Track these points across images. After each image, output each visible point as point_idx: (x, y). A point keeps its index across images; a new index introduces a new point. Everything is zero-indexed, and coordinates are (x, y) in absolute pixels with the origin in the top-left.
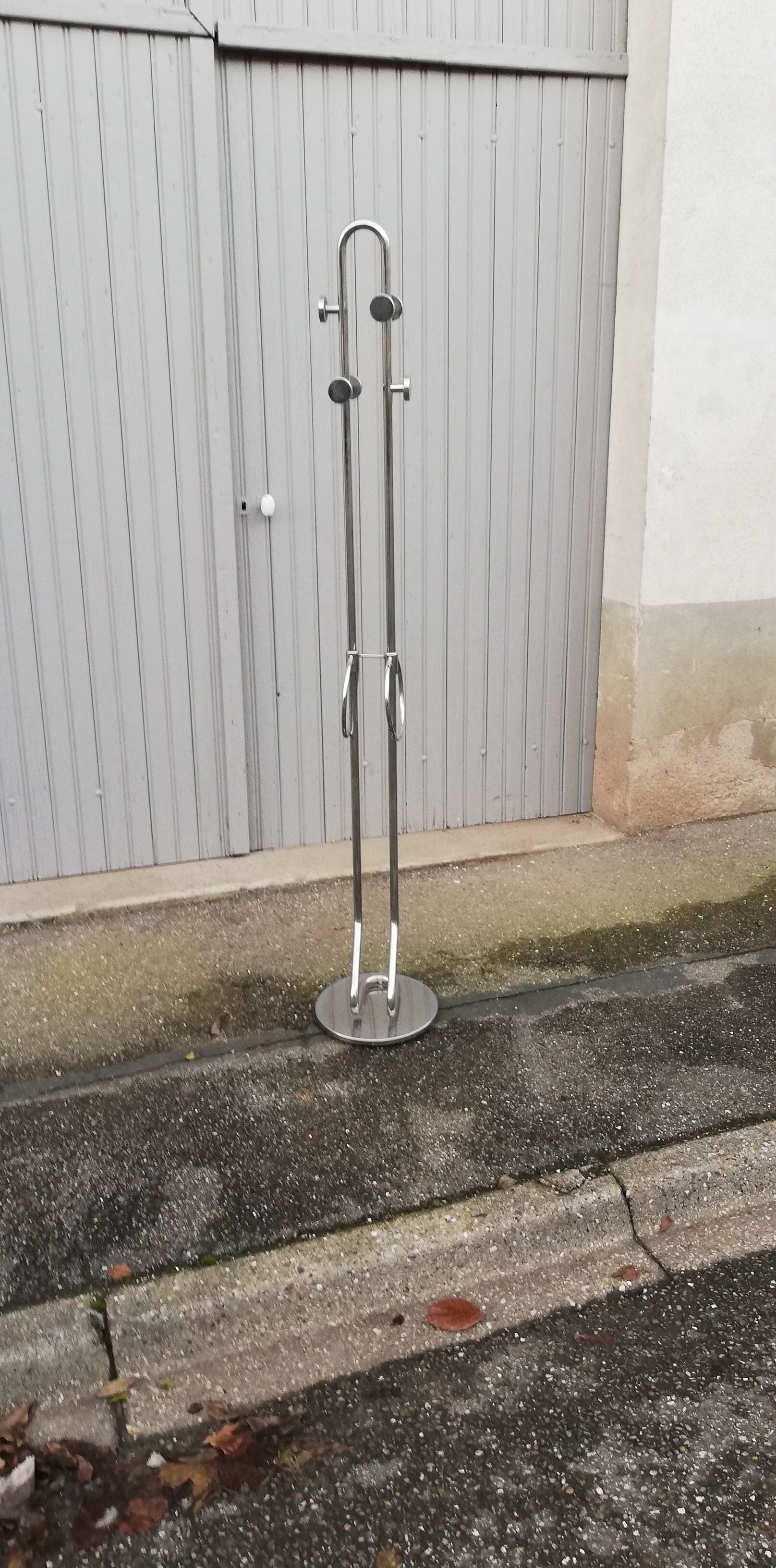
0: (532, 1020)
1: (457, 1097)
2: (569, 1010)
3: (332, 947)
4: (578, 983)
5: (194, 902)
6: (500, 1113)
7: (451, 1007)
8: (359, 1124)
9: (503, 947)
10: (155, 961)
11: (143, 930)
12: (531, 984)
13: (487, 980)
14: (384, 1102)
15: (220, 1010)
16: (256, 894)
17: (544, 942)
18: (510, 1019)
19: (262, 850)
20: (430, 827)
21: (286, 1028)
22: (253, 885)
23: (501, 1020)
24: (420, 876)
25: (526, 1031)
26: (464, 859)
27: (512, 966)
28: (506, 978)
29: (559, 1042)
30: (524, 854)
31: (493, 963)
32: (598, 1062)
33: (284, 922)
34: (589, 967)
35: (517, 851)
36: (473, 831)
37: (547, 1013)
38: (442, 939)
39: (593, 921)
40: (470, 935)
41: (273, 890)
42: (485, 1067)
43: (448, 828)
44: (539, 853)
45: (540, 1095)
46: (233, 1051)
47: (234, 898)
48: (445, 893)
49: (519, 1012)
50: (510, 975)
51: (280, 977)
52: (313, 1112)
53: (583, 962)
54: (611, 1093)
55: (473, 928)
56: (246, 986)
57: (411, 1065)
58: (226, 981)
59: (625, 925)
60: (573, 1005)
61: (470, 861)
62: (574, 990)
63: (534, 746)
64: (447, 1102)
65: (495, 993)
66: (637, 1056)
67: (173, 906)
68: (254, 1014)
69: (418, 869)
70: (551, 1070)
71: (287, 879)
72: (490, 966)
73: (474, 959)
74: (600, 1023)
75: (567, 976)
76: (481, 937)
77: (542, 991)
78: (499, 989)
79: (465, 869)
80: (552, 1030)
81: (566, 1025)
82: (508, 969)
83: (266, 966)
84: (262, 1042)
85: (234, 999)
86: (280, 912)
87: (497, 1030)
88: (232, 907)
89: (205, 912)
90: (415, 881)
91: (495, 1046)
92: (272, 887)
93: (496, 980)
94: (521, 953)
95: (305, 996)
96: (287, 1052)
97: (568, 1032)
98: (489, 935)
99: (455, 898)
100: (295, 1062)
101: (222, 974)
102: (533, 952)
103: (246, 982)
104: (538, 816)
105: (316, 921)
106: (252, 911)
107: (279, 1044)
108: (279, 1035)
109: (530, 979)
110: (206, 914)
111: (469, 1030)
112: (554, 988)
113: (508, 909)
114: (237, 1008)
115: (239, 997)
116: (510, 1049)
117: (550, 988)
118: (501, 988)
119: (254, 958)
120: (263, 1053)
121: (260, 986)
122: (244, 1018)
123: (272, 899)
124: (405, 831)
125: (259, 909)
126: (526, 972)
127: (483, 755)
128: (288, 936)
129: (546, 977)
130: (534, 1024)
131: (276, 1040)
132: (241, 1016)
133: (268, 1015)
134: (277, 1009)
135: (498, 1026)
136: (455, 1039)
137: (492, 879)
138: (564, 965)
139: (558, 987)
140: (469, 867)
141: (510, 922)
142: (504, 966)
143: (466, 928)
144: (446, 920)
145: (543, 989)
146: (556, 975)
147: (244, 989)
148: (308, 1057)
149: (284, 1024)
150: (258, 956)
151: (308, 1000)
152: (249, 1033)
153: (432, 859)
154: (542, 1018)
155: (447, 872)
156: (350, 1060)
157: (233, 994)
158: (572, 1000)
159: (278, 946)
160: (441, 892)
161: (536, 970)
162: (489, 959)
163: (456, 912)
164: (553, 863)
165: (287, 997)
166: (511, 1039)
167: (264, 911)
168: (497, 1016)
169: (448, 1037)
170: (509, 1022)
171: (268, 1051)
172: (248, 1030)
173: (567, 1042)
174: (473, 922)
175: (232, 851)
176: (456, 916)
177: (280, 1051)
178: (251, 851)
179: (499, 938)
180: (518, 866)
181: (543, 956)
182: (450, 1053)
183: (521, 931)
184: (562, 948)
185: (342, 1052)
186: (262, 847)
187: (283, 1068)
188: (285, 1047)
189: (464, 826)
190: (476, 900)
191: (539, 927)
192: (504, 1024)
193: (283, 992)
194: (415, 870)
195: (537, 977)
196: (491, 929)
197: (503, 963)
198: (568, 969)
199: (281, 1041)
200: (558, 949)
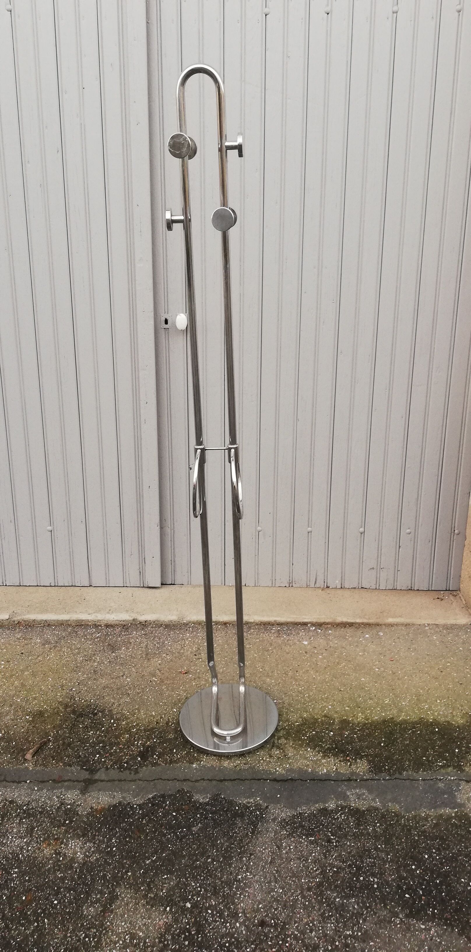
0: (285, 813)
1: (168, 891)
2: (324, 812)
3: (168, 690)
4: (349, 780)
5: (96, 625)
6: (196, 923)
7: (225, 780)
8: (70, 896)
9: (305, 722)
10: (34, 675)
11: (48, 642)
12: (307, 771)
13: (271, 756)
14: (105, 876)
15: (47, 734)
16: (144, 625)
17: (345, 723)
18: (267, 807)
19: (174, 584)
20: (312, 585)
21: (82, 768)
22: (142, 618)
23: (258, 807)
24: (279, 630)
25: (273, 826)
26: (322, 621)
27: (301, 746)
28: (289, 759)
29: (296, 847)
30: (378, 625)
31: (286, 739)
32: (320, 885)
33: (148, 656)
34: (369, 762)
35: (371, 621)
36: (347, 593)
37: (302, 809)
39: (400, 711)
41: (158, 625)
42: (214, 860)
43: (328, 587)
44: (391, 625)
45: (244, 913)
46: (28, 781)
47: (125, 627)
48: (288, 653)
49: (278, 801)
50: (294, 755)
51: (110, 711)
52: (43, 870)
53: (366, 756)
54: (311, 932)
55: (290, 695)
56: (81, 715)
57: (152, 839)
58: (71, 706)
59: (428, 721)
60: (331, 805)
61: (328, 624)
62: (343, 787)
63: (408, 531)
64: (156, 895)
65: (271, 773)
66: (361, 888)
67: (81, 625)
68: (69, 745)
69: (280, 624)
70: (269, 882)
71: (171, 617)
74: (345, 836)
75: (344, 769)
76: (292, 706)
77: (312, 782)
78: (276, 769)
79: (320, 631)
80: (297, 831)
81: (313, 829)
82: (295, 748)
83: (107, 698)
84: (56, 777)
85: (64, 726)
86: (151, 646)
87: (248, 819)
88: (120, 635)
89: (98, 635)
90: (272, 636)
91: (236, 837)
92: (158, 621)
93: (279, 758)
94: (317, 732)
95: (117, 737)
96: (66, 794)
97: (310, 839)
98: (300, 706)
99: (294, 659)
100: (65, 808)
101: (72, 697)
102: (328, 734)
103: (83, 710)
104: (409, 588)
105: (172, 660)
106: (132, 641)
107: (66, 784)
108: (73, 773)
109: (308, 765)
110: (97, 638)
111: (224, 811)
112: (325, 780)
113: (332, 680)
114: (60, 736)
115: (69, 725)
116: (247, 844)
117: (321, 780)
118: (278, 769)
119: (104, 688)
120: (48, 790)
121: (91, 717)
122: (59, 747)
123: (152, 633)
124: (290, 585)
125: (138, 640)
126: (310, 755)
127: (361, 533)
128: (142, 671)
129: (324, 765)
130: (285, 820)
131: (66, 778)
132: (58, 745)
133: (78, 750)
134: (88, 745)
135: (251, 813)
136: (206, 818)
137: (336, 645)
138: (348, 755)
139: (329, 780)
140: (324, 629)
141: (326, 695)
142: (293, 744)
143: (285, 694)
144: (273, 681)
145: (314, 780)
146: (335, 765)
147: (77, 717)
148: (78, 805)
149: (83, 762)
150: (108, 687)
151: (116, 741)
152: (52, 765)
153: (295, 616)
154: (296, 814)
155: (303, 631)
156: (107, 818)
157: (67, 720)
158: (333, 800)
159: (129, 680)
160: (285, 651)
161: (319, 755)
162: (285, 733)
163: (286, 674)
164: (398, 638)
165: (103, 734)
166: (254, 832)
167: (140, 643)
168: (257, 802)
169: (202, 814)
170: (264, 811)
171: (53, 789)
172: (54, 761)
173: (302, 851)
174: (294, 689)
175: (146, 583)
176: (284, 679)
177: (62, 792)
178: (162, 584)
179: (307, 712)
180: (367, 636)
181: (334, 741)
182: (192, 834)
183: (330, 707)
184: (355, 736)
185: (107, 807)
186: (174, 582)
187: (51, 812)
188: (68, 788)
189: (341, 588)
190: (310, 666)
191: (348, 707)
192: (258, 813)
193: (103, 729)
194: (277, 624)
195: (316, 764)
196: (305, 700)
197: (294, 741)
198: (349, 761)
199: (69, 780)
200: (352, 735)
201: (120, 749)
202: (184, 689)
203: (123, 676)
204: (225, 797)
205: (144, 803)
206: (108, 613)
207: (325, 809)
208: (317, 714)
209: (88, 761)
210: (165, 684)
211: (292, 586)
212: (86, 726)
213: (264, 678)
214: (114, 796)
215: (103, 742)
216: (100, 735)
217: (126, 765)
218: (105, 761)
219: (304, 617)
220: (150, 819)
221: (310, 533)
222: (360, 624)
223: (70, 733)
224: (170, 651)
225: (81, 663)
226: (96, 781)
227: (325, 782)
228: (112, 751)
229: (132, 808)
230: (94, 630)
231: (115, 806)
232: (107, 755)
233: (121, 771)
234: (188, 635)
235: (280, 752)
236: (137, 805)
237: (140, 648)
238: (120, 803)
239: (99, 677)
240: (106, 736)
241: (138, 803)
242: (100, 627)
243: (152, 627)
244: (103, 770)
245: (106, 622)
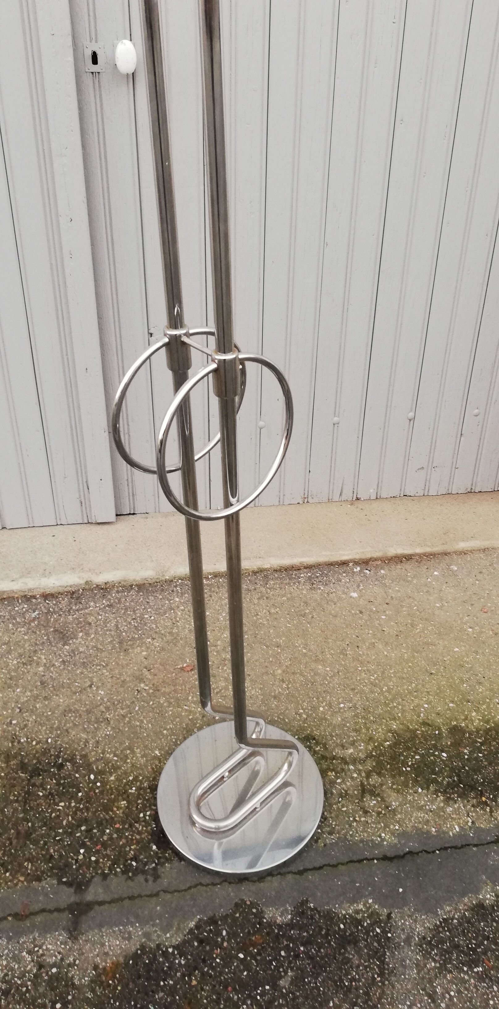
0: (422, 924)
2: (481, 910)
5: (27, 598)
9: (397, 740)
12: (428, 832)
13: (365, 813)
16: (105, 589)
17: (455, 730)
18: (389, 916)
19: (134, 514)
20: (336, 498)
21: (60, 882)
22: (100, 579)
23: (374, 918)
24: (310, 578)
25: (410, 955)
26: (368, 556)
27: (406, 784)
28: (394, 811)
29: (459, 992)
30: (446, 554)
31: (379, 774)
33: (123, 645)
35: (438, 549)
36: (387, 507)
37: (446, 910)
38: (315, 709)
40: (355, 706)
41: (127, 587)
43: (358, 499)
44: (463, 553)
47: (75, 595)
48: (335, 616)
49: (403, 901)
50: (401, 804)
51: (84, 757)
55: (362, 692)
56: (36, 772)
58: (15, 757)
60: (488, 896)
61: (376, 560)
62: (492, 859)
63: (476, 411)
65: (374, 845)
68: (28, 835)
69: (309, 567)
72: (375, 779)
73: (354, 761)
75: (483, 820)
76: (369, 712)
77: (444, 852)
78: (380, 836)
79: (367, 571)
80: (450, 959)
81: (474, 950)
82: (398, 791)
83: (74, 733)
84: (18, 908)
85: (12, 798)
86: (123, 627)
87: (365, 947)
88: (69, 611)
89: (33, 615)
90: (302, 589)
91: (357, 988)
92: (125, 581)
93: (379, 813)
94: (422, 756)
95: (107, 808)
96: (43, 944)
97: (475, 970)
98: (382, 709)
99: (347, 627)
100: (47, 974)
101: (14, 738)
102: (439, 756)
103: (39, 762)
104: (469, 490)
105: (163, 649)
106: (91, 619)
107: (39, 919)
108: (46, 895)
109: (428, 821)
110: (34, 619)
111: (322, 937)
112: (462, 847)
113: (414, 657)
114: (9, 820)
115: (19, 794)
116: (380, 999)
117: (456, 847)
118: (383, 835)
119: (65, 713)
120: (9, 939)
121: (54, 774)
122: (11, 844)
123: (119, 600)
124: (306, 500)
125: (100, 617)
126: (425, 801)
127: (410, 420)
128: (121, 674)
129: (452, 818)
130: (424, 938)
131: (37, 907)
132: (9, 839)
133: (45, 843)
134: (61, 831)
135: (367, 933)
136: (297, 956)
137: (399, 594)
138: (482, 795)
139: (468, 845)
140: (373, 569)
141: (414, 685)
142: (393, 784)
143: (353, 689)
144: (328, 669)
145: (446, 849)
146: (468, 815)
147: (32, 777)
148: (69, 965)
149: (60, 869)
150: (70, 710)
151: (107, 817)
152: (6, 883)
153: (328, 553)
154: (438, 923)
155: (344, 575)
156: (127, 985)
157: (13, 786)
158: (488, 885)
159: (102, 693)
160: (331, 614)
161: (438, 799)
162: (374, 764)
163: (344, 654)
164: (480, 572)
165: (82, 806)
166: (384, 973)
167: (105, 622)
168: (370, 907)
169: (287, 949)
170: (386, 924)
171: (19, 934)
172: (8, 874)
173: (471, 998)
174: (364, 679)
175: (93, 518)
176: (343, 663)
177: (35, 939)
178: (117, 515)
179: (394, 719)
180: (436, 573)
181: (452, 769)
182: (283, 996)
183: (426, 706)
184: (480, 755)
185: (121, 960)
186: (134, 510)
187: (24, 989)
188: (46, 929)
189: (377, 498)
190: (374, 635)
191: (452, 702)
192: (378, 930)
193: (80, 794)
194: (305, 568)
195: (439, 817)
196: (385, 697)
197: (394, 777)
198: (486, 803)
199: (43, 911)
200: (475, 755)
201: (118, 831)
202: (195, 699)
203: (90, 686)
204: (316, 906)
205: (184, 942)
206: (44, 575)
207: (481, 906)
208: (411, 721)
209: (68, 865)
210: (164, 694)
211: (308, 502)
212: (50, 793)
213: (313, 665)
214: (129, 933)
215: (85, 821)
216: (78, 809)
217: (134, 864)
218: (97, 862)
219: (341, 552)
220: (203, 974)
221: (336, 426)
222: (421, 556)
223: (25, 811)
224: (156, 632)
225: (16, 670)
226: (90, 906)
227: (462, 849)
228: (105, 838)
229: (165, 954)
230: (26, 606)
231: (135, 956)
232: (98, 847)
233: (130, 878)
234: (177, 600)
235: (378, 801)
236: (174, 947)
237: (107, 630)
238: (143, 947)
239: (52, 692)
240: (88, 809)
241: (174, 942)
242: (34, 600)
243: (118, 592)
244: (97, 879)
245: (42, 591)
